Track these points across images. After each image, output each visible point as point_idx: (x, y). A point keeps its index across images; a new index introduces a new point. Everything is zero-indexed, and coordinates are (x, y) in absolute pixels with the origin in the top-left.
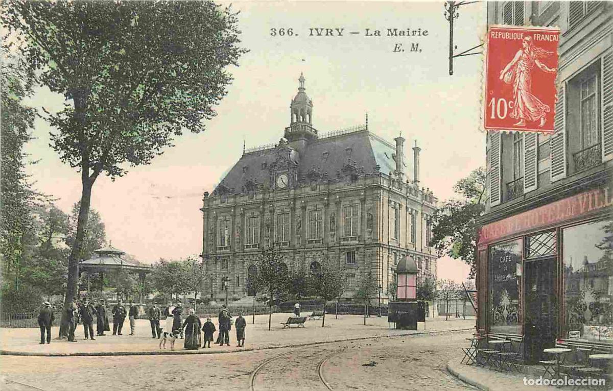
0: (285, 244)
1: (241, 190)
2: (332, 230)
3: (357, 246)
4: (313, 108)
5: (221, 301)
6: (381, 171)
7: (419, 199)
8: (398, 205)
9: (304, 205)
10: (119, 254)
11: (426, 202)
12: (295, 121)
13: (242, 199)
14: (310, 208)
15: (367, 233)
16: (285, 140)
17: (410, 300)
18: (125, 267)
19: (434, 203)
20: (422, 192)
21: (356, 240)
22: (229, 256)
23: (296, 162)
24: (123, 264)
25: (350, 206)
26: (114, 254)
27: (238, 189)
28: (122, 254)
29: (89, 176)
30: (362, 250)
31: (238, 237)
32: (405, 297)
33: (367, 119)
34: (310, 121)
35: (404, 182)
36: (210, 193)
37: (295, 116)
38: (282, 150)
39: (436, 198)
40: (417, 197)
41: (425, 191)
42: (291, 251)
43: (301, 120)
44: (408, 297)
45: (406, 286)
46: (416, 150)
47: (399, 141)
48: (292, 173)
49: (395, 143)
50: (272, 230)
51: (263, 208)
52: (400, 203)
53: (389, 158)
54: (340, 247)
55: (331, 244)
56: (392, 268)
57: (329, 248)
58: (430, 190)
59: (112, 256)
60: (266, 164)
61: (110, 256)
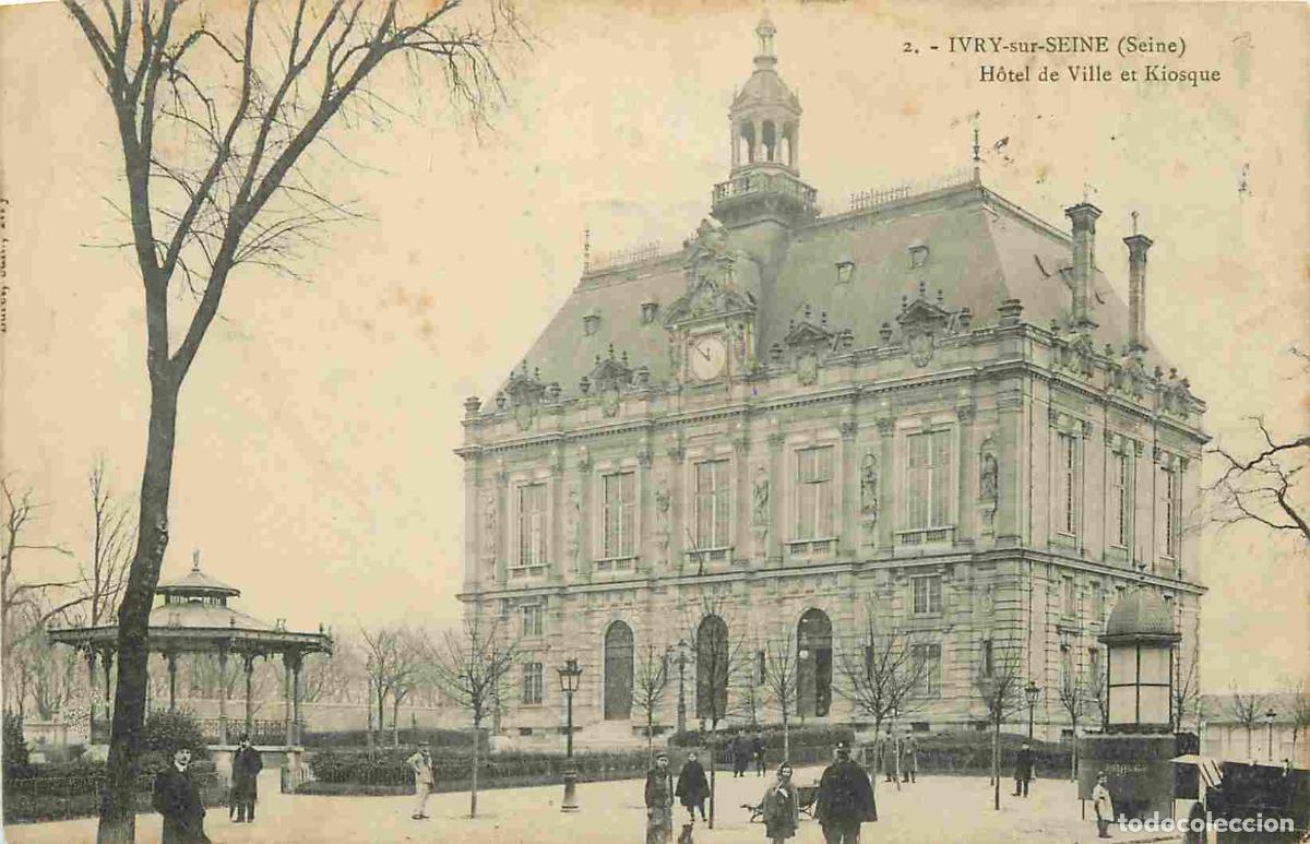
0: (717, 555)
1: (578, 391)
2: (865, 510)
3: (948, 560)
4: (803, 119)
5: (522, 734)
6: (1024, 318)
7: (1147, 402)
8: (1079, 424)
9: (776, 432)
10: (221, 595)
11: (1166, 413)
12: (745, 161)
13: (582, 416)
14: (801, 438)
15: (979, 519)
16: (716, 223)
17: (1150, 728)
18: (242, 635)
19: (1192, 416)
20: (1153, 381)
21: (943, 538)
22: (545, 597)
23: (750, 297)
24: (236, 626)
25: (925, 433)
26: (207, 594)
27: (570, 388)
28: (231, 594)
29: (170, 357)
30: (963, 571)
31: (573, 537)
32: (1134, 721)
33: (976, 148)
34: (790, 162)
35: (1098, 352)
36: (483, 400)
37: (744, 145)
38: (706, 258)
39: (1199, 401)
40: (1141, 397)
41: (1165, 379)
42: (736, 577)
43: (765, 158)
44: (1144, 720)
45: (1138, 685)
46: (1138, 247)
47: (1083, 217)
48: (738, 332)
49: (1066, 225)
50: (677, 513)
51: (649, 445)
52: (1086, 419)
53: (1048, 276)
54: (895, 564)
55: (863, 555)
56: (1058, 627)
57: (857, 569)
58: (1180, 375)
59: (202, 602)
60: (655, 307)
61: (195, 601)
